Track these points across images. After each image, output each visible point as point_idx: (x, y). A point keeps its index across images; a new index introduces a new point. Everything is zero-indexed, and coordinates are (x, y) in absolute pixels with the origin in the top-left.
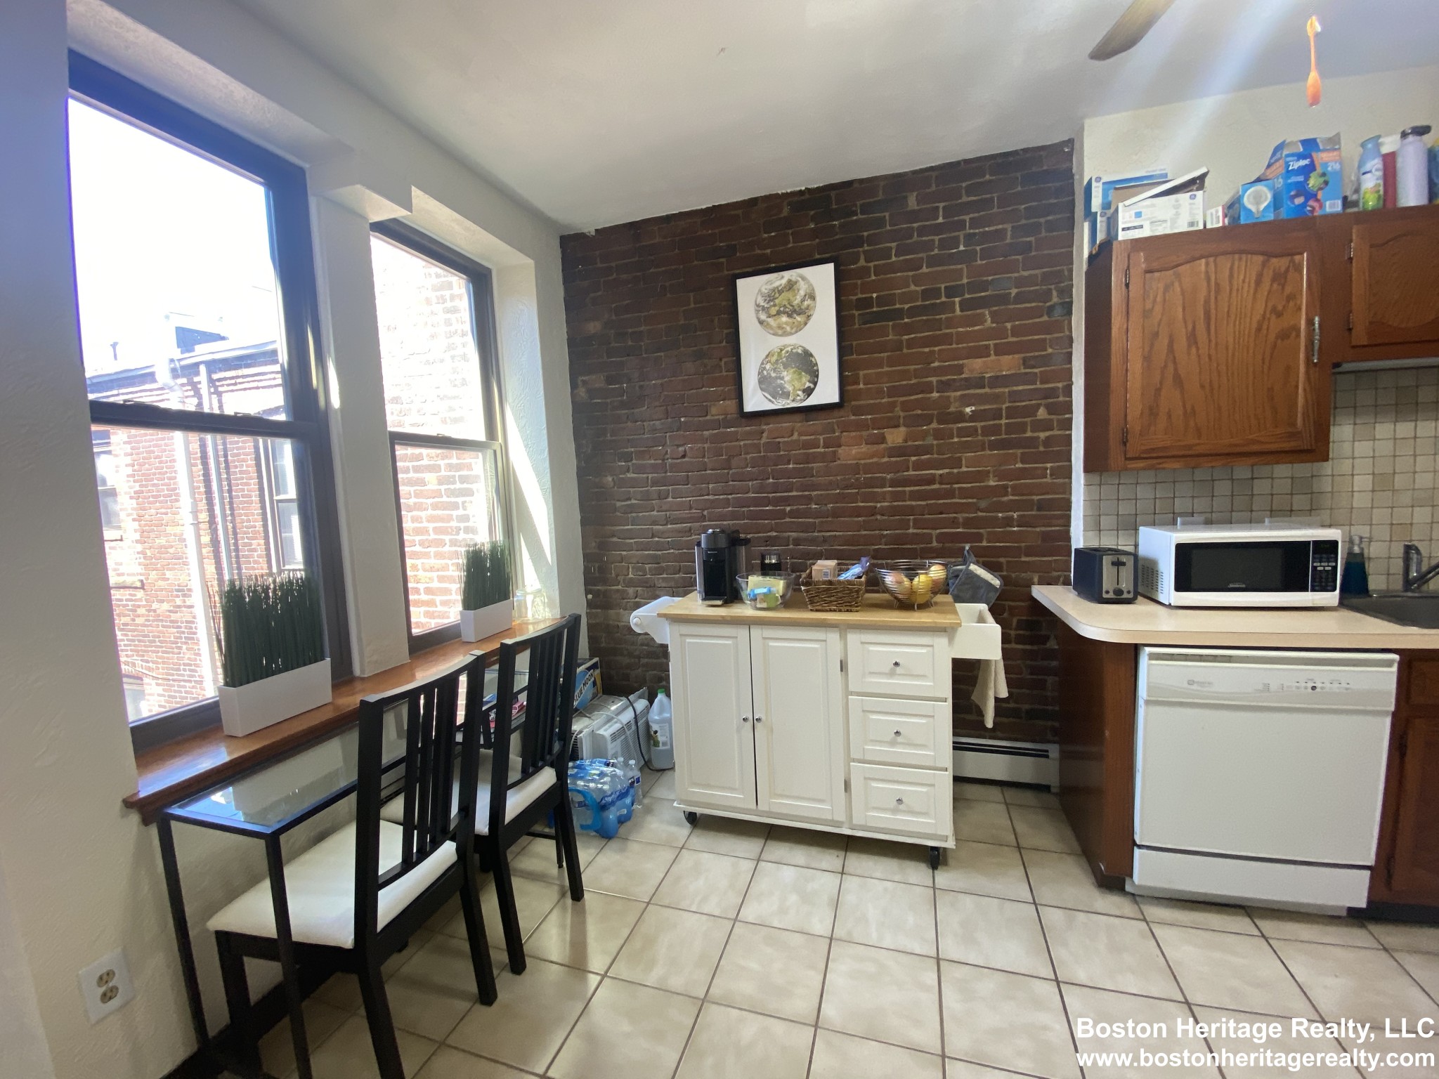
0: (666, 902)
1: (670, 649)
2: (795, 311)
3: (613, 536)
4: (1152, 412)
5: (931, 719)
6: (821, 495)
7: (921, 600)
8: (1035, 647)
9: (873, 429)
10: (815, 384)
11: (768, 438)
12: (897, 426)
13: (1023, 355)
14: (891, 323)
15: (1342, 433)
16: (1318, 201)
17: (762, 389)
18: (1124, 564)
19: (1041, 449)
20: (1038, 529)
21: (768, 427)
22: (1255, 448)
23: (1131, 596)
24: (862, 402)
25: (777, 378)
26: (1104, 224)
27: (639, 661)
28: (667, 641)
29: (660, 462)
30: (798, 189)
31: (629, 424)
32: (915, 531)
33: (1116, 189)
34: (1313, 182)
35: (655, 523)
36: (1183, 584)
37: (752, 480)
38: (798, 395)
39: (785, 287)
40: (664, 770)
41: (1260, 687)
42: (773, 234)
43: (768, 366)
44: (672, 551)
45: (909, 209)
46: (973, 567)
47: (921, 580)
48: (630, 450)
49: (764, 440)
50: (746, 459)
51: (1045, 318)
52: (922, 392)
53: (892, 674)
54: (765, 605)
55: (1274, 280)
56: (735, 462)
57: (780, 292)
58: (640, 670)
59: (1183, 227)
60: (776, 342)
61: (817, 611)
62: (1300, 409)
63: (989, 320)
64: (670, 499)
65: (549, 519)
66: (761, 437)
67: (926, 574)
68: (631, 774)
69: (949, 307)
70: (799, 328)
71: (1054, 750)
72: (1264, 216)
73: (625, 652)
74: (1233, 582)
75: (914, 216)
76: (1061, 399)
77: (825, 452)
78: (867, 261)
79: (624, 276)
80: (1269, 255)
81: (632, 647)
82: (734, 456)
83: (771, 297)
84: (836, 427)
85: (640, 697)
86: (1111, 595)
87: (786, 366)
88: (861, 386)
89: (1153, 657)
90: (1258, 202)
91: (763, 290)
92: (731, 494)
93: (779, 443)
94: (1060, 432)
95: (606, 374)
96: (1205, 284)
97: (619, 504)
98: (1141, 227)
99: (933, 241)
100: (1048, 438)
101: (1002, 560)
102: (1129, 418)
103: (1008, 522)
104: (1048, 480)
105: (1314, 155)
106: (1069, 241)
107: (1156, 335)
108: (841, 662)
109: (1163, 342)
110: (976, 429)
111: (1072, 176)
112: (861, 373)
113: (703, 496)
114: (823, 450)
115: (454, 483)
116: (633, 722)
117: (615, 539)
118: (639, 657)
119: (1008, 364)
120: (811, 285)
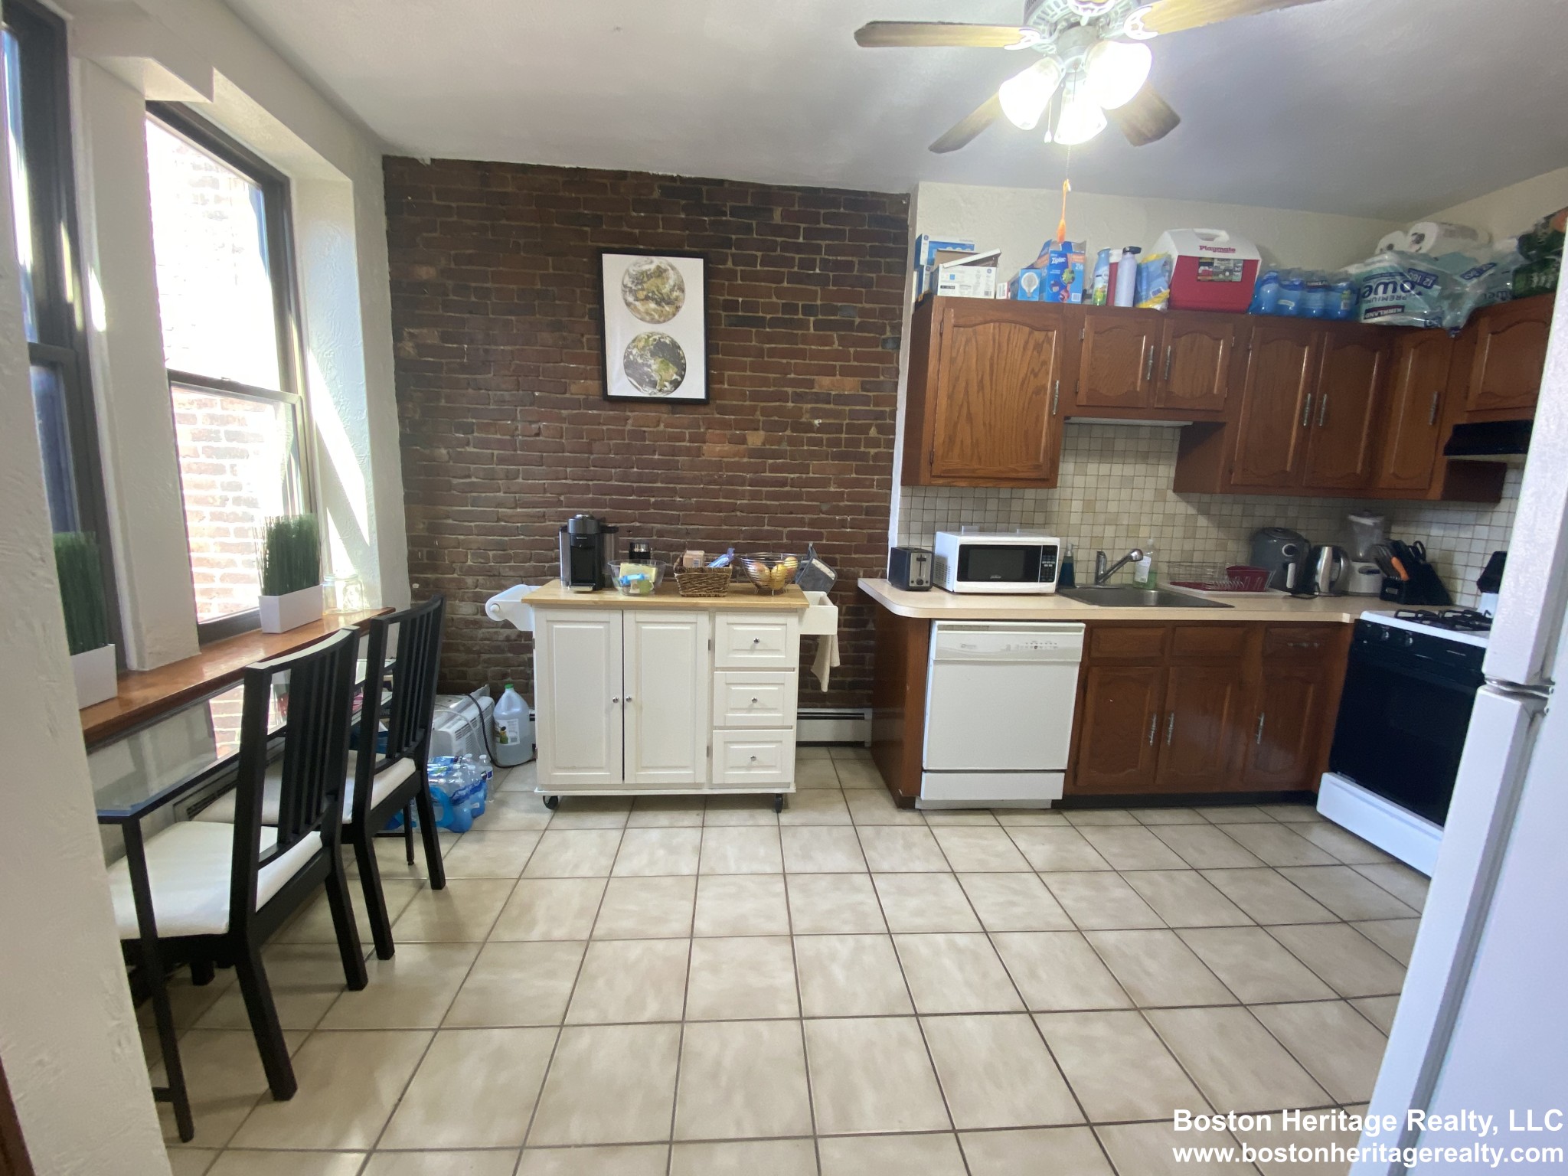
0: (538, 875)
1: (534, 636)
2: (663, 299)
3: (448, 517)
4: (951, 440)
5: (782, 687)
6: (686, 488)
7: (777, 587)
8: (859, 630)
9: (736, 429)
10: (682, 377)
11: (633, 426)
12: (756, 429)
13: (861, 379)
14: (754, 330)
15: (1067, 468)
16: (1067, 291)
17: (628, 374)
18: (925, 560)
19: (871, 463)
20: (865, 531)
21: (633, 415)
22: (1014, 475)
23: (928, 585)
24: (726, 402)
25: (643, 365)
26: (928, 277)
27: (479, 657)
28: (533, 628)
29: (508, 437)
30: (669, 174)
31: (470, 391)
32: (769, 528)
33: (939, 251)
34: (1066, 276)
35: (499, 505)
36: (963, 576)
37: (616, 468)
38: (665, 386)
39: (654, 273)
40: (513, 767)
41: (1004, 648)
42: (642, 214)
43: (635, 351)
44: (522, 537)
45: (774, 222)
46: (815, 562)
47: (778, 569)
48: (470, 420)
49: (629, 427)
50: (609, 444)
51: (880, 349)
52: (779, 400)
53: (752, 650)
54: (637, 591)
55: (1034, 349)
56: (596, 446)
57: (649, 277)
58: (479, 667)
59: (980, 295)
60: (645, 328)
61: (688, 596)
62: (1042, 448)
63: (837, 342)
64: (520, 480)
65: (367, 493)
66: (626, 423)
67: (782, 563)
68: (483, 769)
69: (803, 325)
70: (666, 318)
71: (868, 713)
72: (1032, 297)
73: (462, 648)
74: (994, 574)
75: (778, 230)
76: (888, 421)
77: (690, 447)
78: (734, 264)
79: (469, 222)
80: (1034, 328)
81: (470, 642)
82: (595, 440)
83: (640, 279)
84: (701, 423)
85: (483, 694)
86: (914, 585)
87: (653, 354)
88: (726, 386)
89: (941, 628)
90: (1030, 285)
91: (631, 271)
92: (591, 480)
93: (644, 432)
94: (885, 450)
95: (440, 329)
96: (991, 342)
97: (455, 481)
98: (954, 288)
99: (794, 258)
100: (876, 454)
101: (837, 556)
102: (935, 443)
103: (843, 524)
104: (875, 490)
105: (1069, 255)
106: (901, 284)
107: (957, 379)
108: (709, 641)
109: (962, 384)
110: (821, 440)
111: (906, 227)
112: (727, 373)
113: (560, 479)
114: (688, 444)
115: (218, 440)
116: (478, 719)
117: (450, 521)
118: (479, 653)
119: (849, 385)
120: (679, 277)
